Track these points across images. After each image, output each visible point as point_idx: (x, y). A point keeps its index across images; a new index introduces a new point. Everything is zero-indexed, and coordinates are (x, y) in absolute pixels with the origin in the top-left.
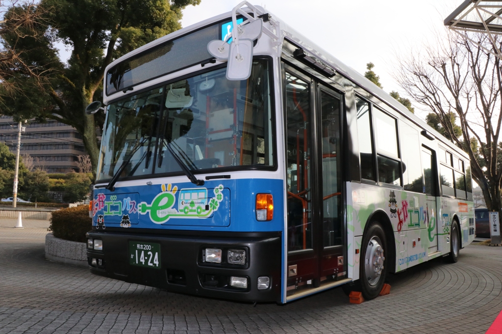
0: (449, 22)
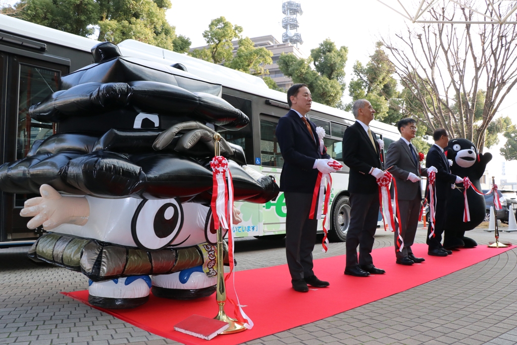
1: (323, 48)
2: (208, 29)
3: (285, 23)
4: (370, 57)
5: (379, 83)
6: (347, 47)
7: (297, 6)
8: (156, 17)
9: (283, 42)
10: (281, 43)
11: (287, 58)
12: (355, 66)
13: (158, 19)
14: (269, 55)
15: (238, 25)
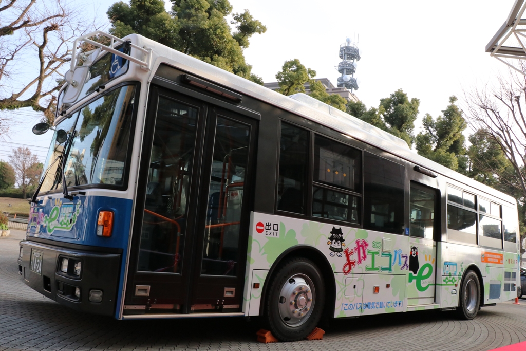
0: (491, 48)
1: (395, 99)
2: (281, 71)
3: (342, 68)
4: (443, 111)
5: (449, 139)
6: (419, 100)
7: (355, 52)
8: (237, 56)
9: (338, 86)
10: (336, 87)
11: (356, 106)
12: (424, 119)
13: (239, 58)
14: (343, 103)
15: (312, 69)
